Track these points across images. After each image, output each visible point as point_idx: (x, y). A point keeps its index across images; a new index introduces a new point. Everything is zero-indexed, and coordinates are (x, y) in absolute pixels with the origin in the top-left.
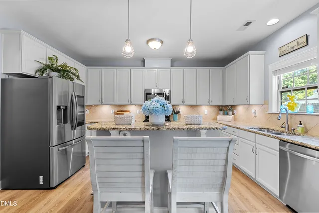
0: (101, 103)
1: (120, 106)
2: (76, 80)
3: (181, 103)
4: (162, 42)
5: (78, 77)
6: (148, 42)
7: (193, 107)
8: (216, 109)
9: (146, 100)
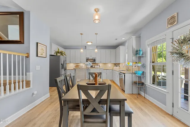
0: (70, 62)
1: (77, 64)
2: (64, 56)
3: (100, 62)
4: (92, 43)
5: (65, 55)
6: (87, 42)
7: (105, 64)
8: (113, 65)
9: (87, 62)
